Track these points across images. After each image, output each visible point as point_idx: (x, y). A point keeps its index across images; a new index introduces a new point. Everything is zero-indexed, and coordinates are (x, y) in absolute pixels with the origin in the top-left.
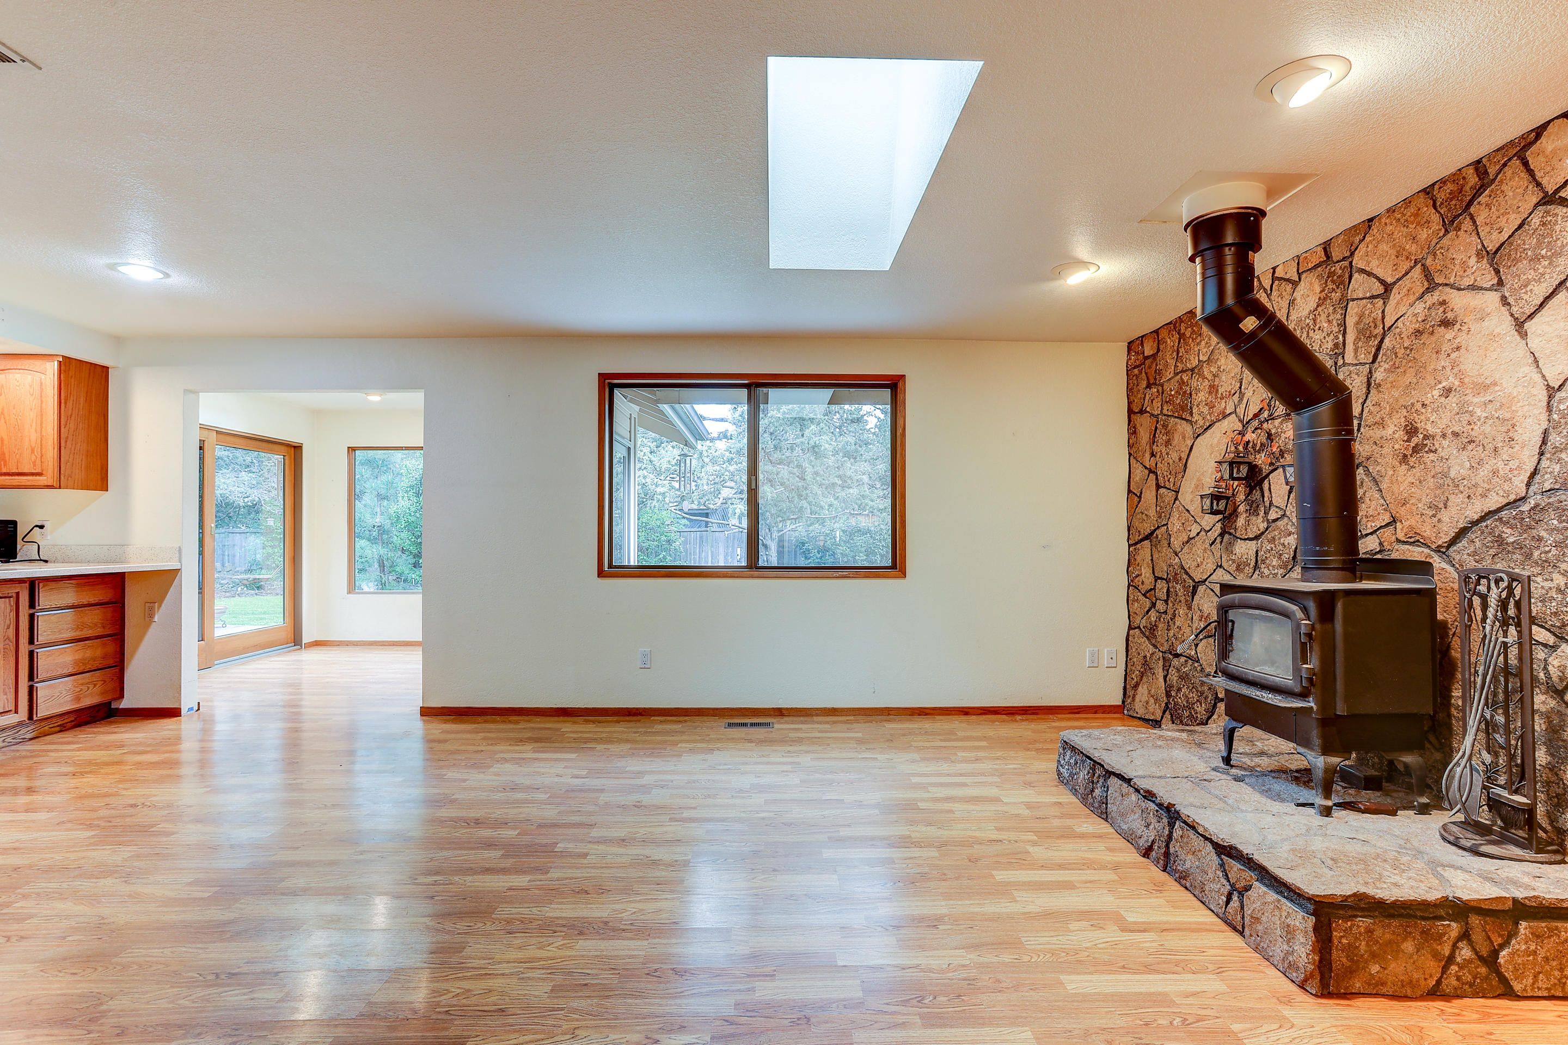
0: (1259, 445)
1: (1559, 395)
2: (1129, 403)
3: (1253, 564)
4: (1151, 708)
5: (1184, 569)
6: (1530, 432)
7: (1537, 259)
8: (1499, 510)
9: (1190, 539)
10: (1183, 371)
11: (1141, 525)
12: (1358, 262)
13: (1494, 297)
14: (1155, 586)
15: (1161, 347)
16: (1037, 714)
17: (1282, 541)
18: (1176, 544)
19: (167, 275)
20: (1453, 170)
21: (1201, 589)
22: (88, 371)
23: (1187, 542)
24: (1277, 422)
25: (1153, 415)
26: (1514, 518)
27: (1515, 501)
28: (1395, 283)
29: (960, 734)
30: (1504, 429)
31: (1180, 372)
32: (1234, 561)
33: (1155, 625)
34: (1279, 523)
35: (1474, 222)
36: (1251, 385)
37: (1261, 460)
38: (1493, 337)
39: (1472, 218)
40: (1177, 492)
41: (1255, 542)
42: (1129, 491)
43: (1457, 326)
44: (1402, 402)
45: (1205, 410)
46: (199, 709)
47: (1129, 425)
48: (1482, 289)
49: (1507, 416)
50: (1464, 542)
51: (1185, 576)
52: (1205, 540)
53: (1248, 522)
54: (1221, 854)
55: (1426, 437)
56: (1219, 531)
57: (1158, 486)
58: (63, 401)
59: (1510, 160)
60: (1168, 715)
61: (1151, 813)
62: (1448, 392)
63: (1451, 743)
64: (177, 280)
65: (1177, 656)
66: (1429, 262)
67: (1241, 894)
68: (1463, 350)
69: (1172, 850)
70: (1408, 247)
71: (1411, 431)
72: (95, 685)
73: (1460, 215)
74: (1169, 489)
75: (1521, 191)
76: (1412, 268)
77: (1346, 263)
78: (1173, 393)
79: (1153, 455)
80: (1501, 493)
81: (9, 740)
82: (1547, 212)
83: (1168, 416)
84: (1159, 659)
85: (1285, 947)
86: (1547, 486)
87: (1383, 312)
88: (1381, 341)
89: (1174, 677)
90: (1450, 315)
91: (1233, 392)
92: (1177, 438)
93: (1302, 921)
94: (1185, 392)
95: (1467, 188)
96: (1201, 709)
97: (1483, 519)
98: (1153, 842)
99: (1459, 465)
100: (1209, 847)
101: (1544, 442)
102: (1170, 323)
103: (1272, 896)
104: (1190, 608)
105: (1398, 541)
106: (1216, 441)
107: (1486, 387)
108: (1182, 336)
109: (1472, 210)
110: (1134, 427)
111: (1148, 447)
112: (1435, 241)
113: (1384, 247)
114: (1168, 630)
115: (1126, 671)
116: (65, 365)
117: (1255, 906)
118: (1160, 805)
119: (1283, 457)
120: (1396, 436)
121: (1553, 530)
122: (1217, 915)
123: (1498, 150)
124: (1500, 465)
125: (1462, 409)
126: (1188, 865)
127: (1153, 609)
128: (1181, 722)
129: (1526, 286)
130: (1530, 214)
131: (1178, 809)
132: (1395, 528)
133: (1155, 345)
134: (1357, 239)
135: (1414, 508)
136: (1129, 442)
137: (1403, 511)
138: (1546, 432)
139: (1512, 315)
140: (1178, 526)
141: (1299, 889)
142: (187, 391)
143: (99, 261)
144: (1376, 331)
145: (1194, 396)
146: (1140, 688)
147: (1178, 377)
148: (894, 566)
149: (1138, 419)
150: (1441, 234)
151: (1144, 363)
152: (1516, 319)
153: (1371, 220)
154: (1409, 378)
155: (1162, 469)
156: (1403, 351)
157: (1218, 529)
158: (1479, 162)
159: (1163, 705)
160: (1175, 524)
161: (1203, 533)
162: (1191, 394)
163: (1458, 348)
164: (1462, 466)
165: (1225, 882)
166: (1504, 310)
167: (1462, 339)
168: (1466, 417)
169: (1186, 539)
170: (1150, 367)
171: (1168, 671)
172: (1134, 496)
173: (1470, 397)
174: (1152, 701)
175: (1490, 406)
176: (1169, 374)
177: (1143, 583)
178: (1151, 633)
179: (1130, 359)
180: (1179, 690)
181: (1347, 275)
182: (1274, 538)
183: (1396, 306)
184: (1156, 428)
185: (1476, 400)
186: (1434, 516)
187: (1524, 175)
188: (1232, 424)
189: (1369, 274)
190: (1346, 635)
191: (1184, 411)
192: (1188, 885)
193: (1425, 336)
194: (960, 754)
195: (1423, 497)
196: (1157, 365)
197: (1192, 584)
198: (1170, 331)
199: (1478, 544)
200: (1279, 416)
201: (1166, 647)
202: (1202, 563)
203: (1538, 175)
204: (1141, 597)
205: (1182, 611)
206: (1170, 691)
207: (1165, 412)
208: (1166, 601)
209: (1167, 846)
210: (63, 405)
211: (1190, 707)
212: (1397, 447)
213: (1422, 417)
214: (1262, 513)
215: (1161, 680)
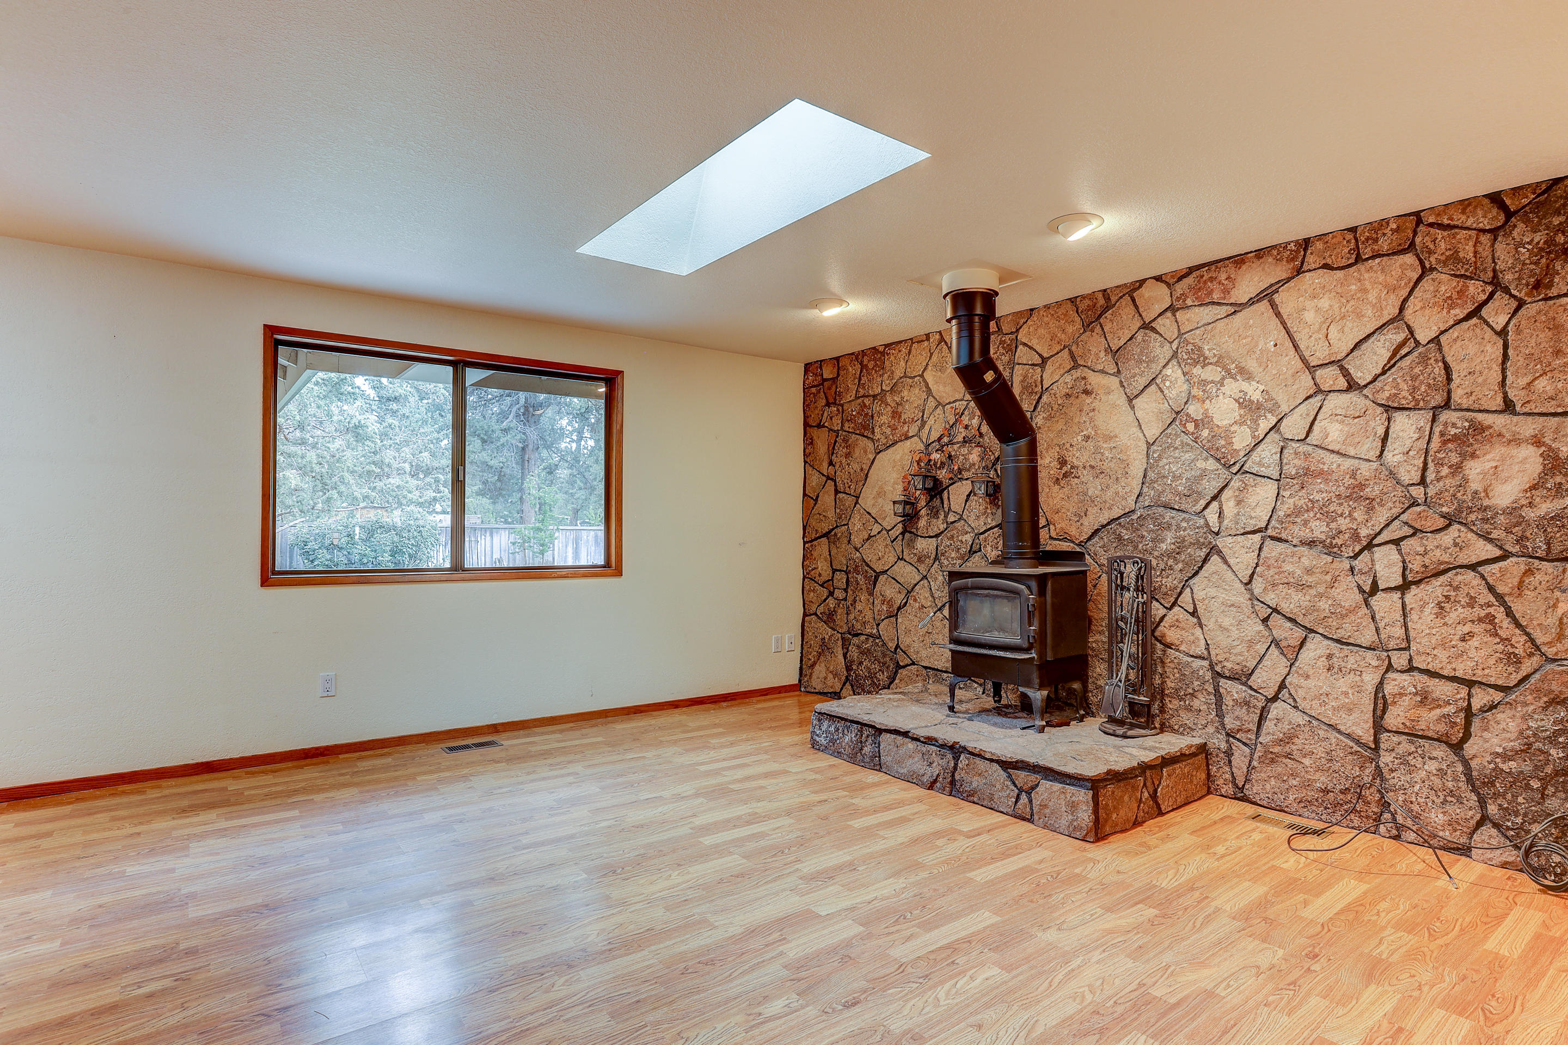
0: (939, 463)
1: (1154, 448)
2: (806, 417)
3: (933, 556)
4: (829, 683)
5: (865, 562)
6: (1137, 468)
7: (1140, 361)
8: (1119, 518)
9: (870, 537)
10: (864, 396)
11: (819, 524)
12: (1022, 336)
13: (1115, 381)
14: (833, 577)
15: (842, 373)
16: (735, 699)
17: (960, 538)
18: (857, 541)
20: (1090, 292)
21: (882, 578)
23: (868, 539)
24: (956, 447)
25: (830, 430)
26: (1128, 523)
27: (1129, 512)
28: (1049, 358)
29: (692, 725)
30: (1123, 466)
31: (862, 397)
32: (915, 555)
33: (834, 611)
34: (956, 524)
35: (1103, 329)
36: (932, 416)
37: (942, 474)
38: (1114, 406)
39: (1101, 326)
40: (858, 497)
41: (935, 539)
42: (805, 495)
43: (1093, 396)
44: (1055, 442)
45: (888, 431)
47: (805, 436)
48: (1108, 373)
49: (1125, 458)
50: (1096, 539)
51: (866, 568)
52: (886, 538)
53: (929, 524)
54: (1007, 768)
55: (1072, 467)
56: (900, 530)
57: (837, 492)
59: (1124, 295)
60: (848, 686)
61: (934, 754)
62: (1087, 438)
63: (1087, 673)
65: (857, 635)
66: (1074, 348)
67: (1029, 793)
68: (1096, 412)
69: (957, 777)
70: (1059, 335)
71: (1063, 462)
73: (1094, 322)
74: (850, 494)
75: (1131, 316)
76: (1061, 350)
77: (1014, 336)
78: (854, 413)
79: (831, 463)
80: (1120, 507)
82: (1146, 334)
83: (848, 432)
84: (838, 640)
85: (1070, 817)
86: (1147, 504)
87: (1042, 376)
88: (1040, 398)
89: (854, 653)
90: (1089, 387)
91: (916, 418)
92: (857, 453)
93: (1083, 796)
94: (867, 414)
95: (1098, 305)
96: (883, 677)
97: (1108, 524)
98: (938, 776)
99: (1094, 489)
100: (996, 766)
101: (1145, 477)
102: (853, 354)
103: (1057, 786)
104: (871, 594)
105: (1051, 538)
106: (898, 457)
107: (1111, 438)
108: (863, 367)
109: (1101, 320)
110: (811, 439)
111: (826, 456)
112: (1077, 335)
113: (1042, 331)
114: (847, 614)
115: (802, 653)
117: (1042, 797)
118: (943, 746)
119: (960, 474)
120: (1052, 465)
121: (1150, 531)
122: (1007, 814)
123: (1117, 287)
124: (1120, 489)
125: (1097, 450)
126: (975, 785)
127: (830, 598)
128: (863, 690)
129: (1134, 377)
130: (1136, 333)
131: (963, 745)
132: (1049, 529)
133: (835, 370)
134: (1022, 321)
135: (1065, 516)
136: (804, 452)
137: (1056, 517)
138: (1146, 470)
139: (1126, 394)
140: (858, 526)
141: (1080, 775)
144: (1036, 390)
145: (876, 418)
146: (817, 667)
147: (860, 400)
148: (607, 565)
149: (815, 433)
150: (1081, 332)
151: (822, 384)
152: (1128, 397)
153: (1032, 310)
154: (1060, 425)
155: (841, 477)
156: (1057, 406)
157: (900, 528)
158: (1105, 290)
159: (844, 678)
160: (856, 524)
161: (884, 532)
162: (872, 416)
163: (1094, 410)
164: (1096, 488)
165: (1014, 788)
166: (1121, 389)
167: (1096, 404)
168: (1099, 456)
169: (866, 537)
170: (829, 388)
171: (847, 649)
172: (810, 499)
173: (1101, 443)
174: (830, 676)
175: (1114, 451)
176: (850, 396)
177: (820, 575)
178: (829, 618)
179: (808, 379)
180: (861, 663)
181: (1014, 345)
182: (952, 536)
183: (1050, 375)
184: (836, 441)
185: (1105, 446)
186: (1078, 521)
187: (1132, 307)
188: (915, 444)
189: (1031, 348)
190: (1053, 604)
191: (866, 430)
192: (975, 799)
193: (1073, 398)
194: (713, 741)
195: (1071, 508)
196: (837, 388)
197: (874, 574)
198: (851, 361)
199: (1106, 540)
200: (958, 443)
201: (845, 629)
202: (883, 557)
203: (1141, 310)
204: (818, 587)
205: (863, 597)
206: (851, 666)
207: (846, 428)
208: (846, 590)
209: (953, 776)
211: (872, 676)
212: (1051, 472)
213: (1070, 454)
214: (942, 517)
215: (841, 657)
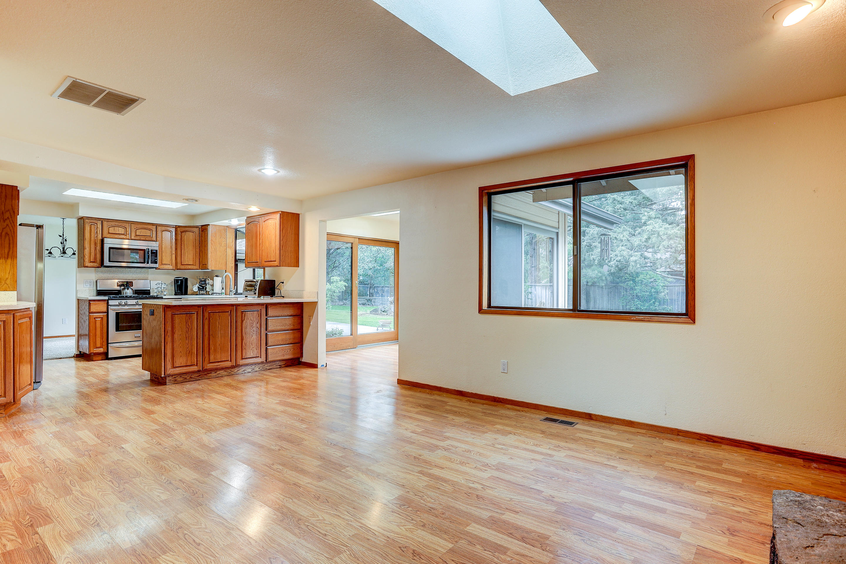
19: (278, 172)
22: (291, 217)
46: (326, 366)
58: (281, 230)
64: (282, 173)
72: (290, 350)
81: (261, 368)
116: (282, 215)
142: (321, 221)
143: (255, 170)
148: (686, 314)
210: (281, 232)
